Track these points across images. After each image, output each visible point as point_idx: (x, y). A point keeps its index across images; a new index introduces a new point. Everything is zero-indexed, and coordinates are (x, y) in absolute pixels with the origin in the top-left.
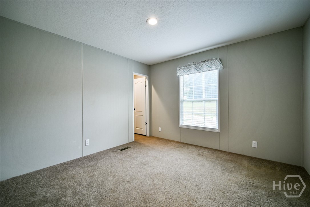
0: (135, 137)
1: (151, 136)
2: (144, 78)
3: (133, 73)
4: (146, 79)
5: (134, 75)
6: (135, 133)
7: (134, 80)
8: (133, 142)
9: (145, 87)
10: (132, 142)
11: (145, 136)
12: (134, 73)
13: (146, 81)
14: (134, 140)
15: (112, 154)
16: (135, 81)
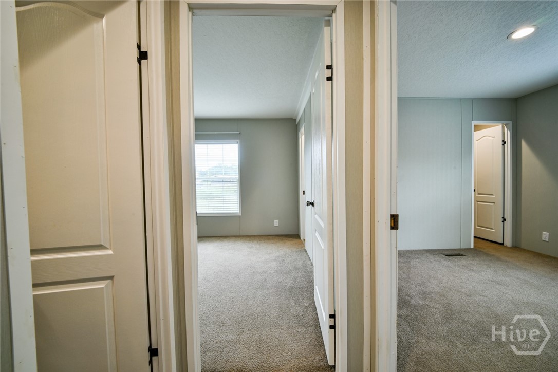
0: (474, 243)
1: (516, 247)
2: (501, 126)
3: (472, 122)
4: (506, 129)
5: (475, 125)
6: (474, 237)
7: (475, 132)
8: (471, 249)
9: (503, 145)
10: (468, 249)
11: (500, 245)
12: (474, 123)
13: (504, 133)
14: (472, 247)
15: (432, 258)
16: (476, 135)
